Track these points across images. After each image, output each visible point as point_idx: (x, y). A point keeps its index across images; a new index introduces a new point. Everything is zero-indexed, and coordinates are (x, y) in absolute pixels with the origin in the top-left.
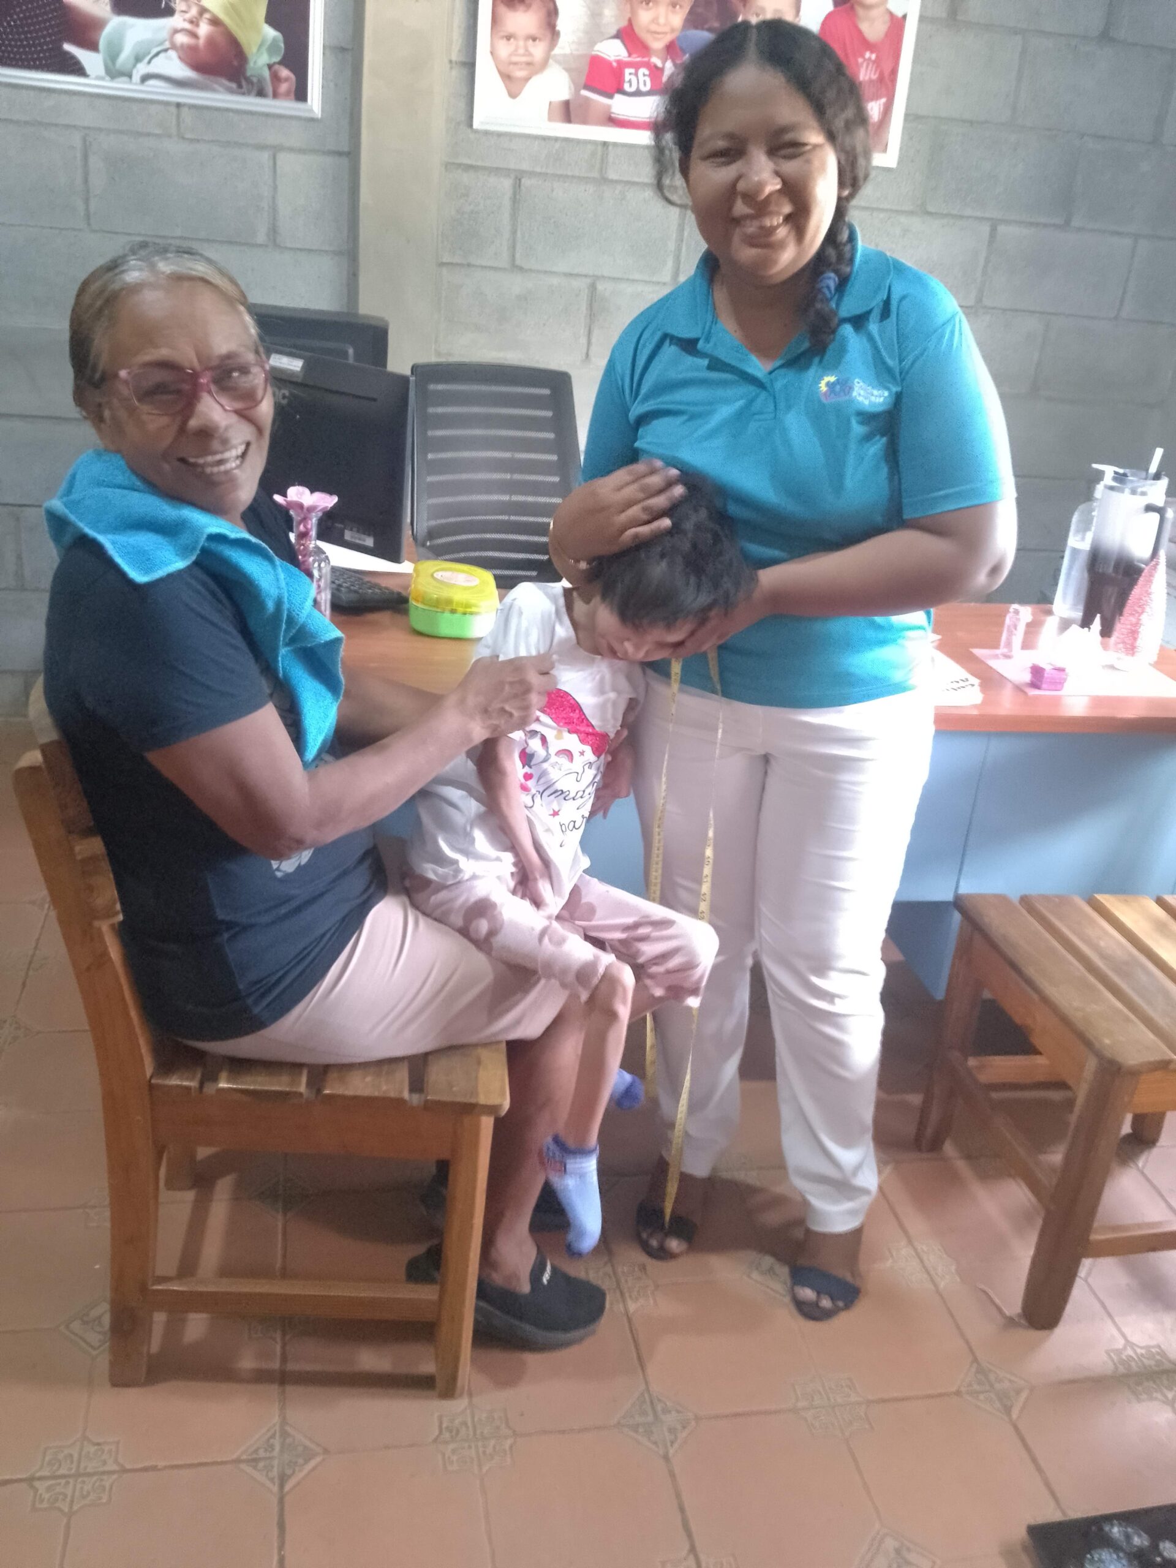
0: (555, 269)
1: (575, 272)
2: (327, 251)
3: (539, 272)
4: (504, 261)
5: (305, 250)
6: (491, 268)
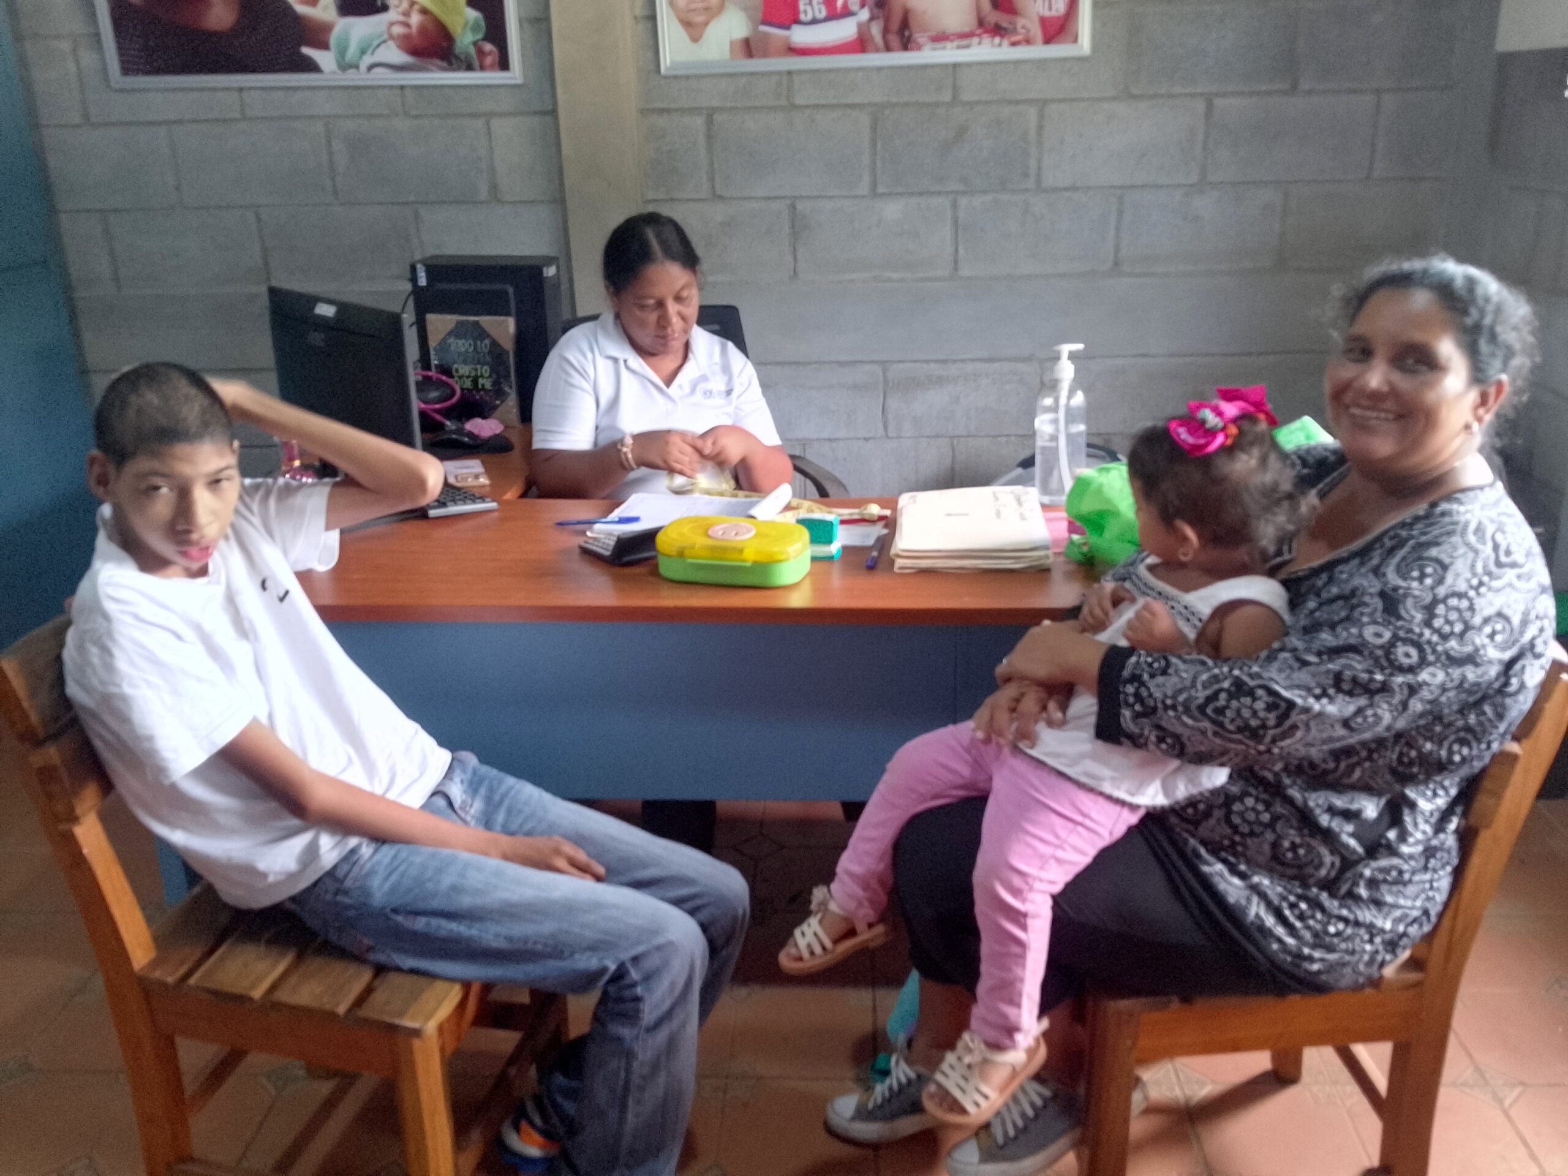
0: (754, 194)
1: (774, 195)
2: (543, 201)
3: (739, 198)
4: (707, 193)
5: (522, 202)
6: (694, 200)
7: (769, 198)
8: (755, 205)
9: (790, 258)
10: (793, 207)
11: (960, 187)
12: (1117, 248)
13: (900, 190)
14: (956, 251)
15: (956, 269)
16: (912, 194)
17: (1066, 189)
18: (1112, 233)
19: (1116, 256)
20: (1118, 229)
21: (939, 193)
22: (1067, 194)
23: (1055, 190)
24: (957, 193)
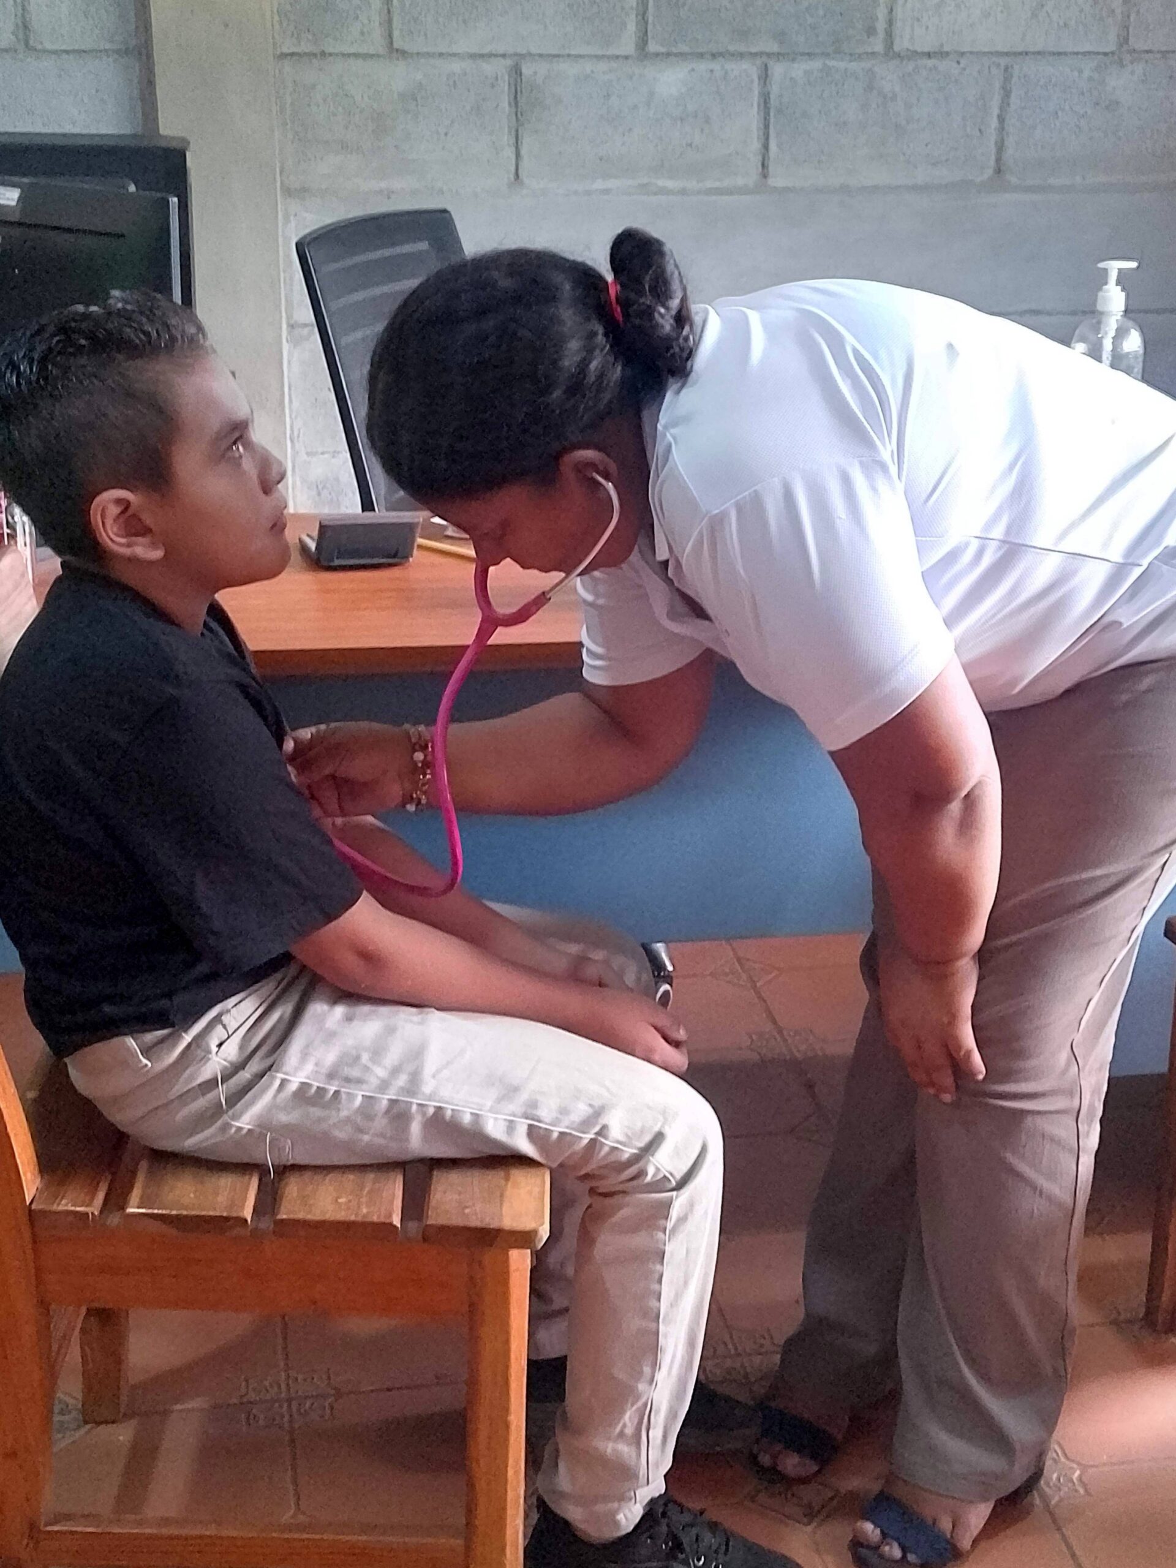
0: (455, 49)
1: (486, 51)
2: (106, 51)
3: (429, 55)
4: (376, 43)
5: (74, 51)
6: (356, 55)
7: (482, 56)
8: (456, 66)
9: (510, 153)
10: (516, 71)
11: (774, 48)
12: (1000, 147)
13: (684, 48)
14: (766, 147)
15: (765, 176)
16: (701, 56)
17: (929, 55)
18: (994, 123)
19: (998, 160)
20: (1001, 119)
21: (742, 55)
22: (930, 63)
23: (914, 55)
24: (769, 55)
